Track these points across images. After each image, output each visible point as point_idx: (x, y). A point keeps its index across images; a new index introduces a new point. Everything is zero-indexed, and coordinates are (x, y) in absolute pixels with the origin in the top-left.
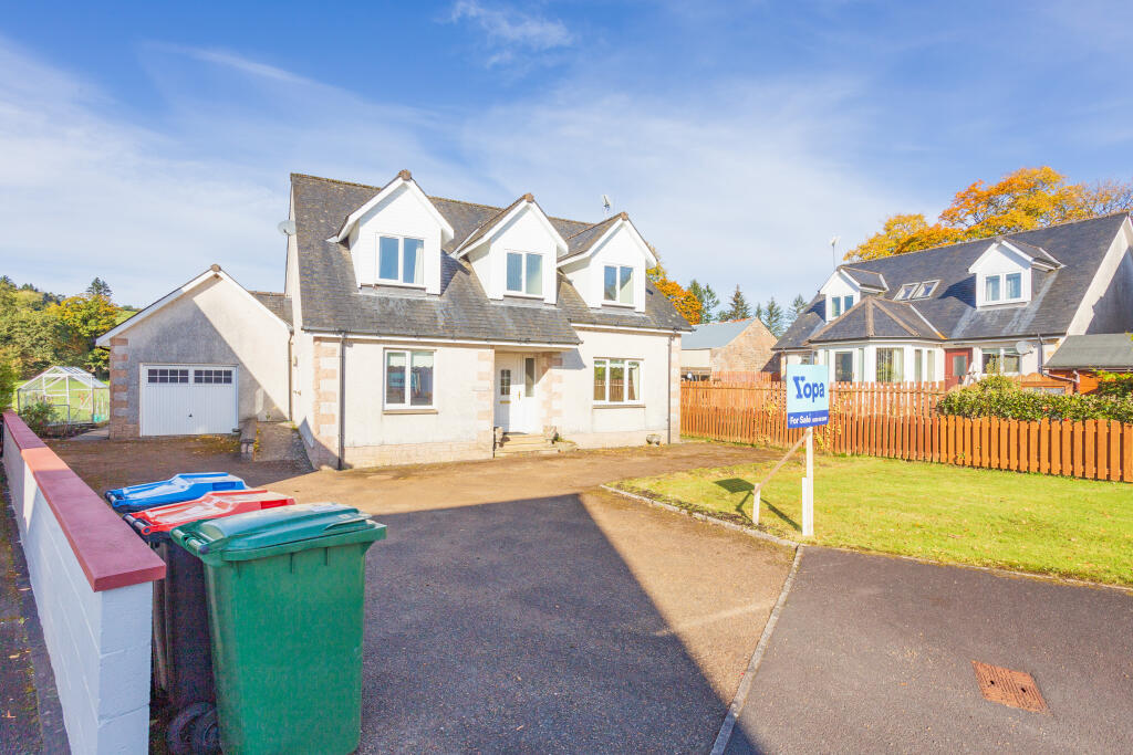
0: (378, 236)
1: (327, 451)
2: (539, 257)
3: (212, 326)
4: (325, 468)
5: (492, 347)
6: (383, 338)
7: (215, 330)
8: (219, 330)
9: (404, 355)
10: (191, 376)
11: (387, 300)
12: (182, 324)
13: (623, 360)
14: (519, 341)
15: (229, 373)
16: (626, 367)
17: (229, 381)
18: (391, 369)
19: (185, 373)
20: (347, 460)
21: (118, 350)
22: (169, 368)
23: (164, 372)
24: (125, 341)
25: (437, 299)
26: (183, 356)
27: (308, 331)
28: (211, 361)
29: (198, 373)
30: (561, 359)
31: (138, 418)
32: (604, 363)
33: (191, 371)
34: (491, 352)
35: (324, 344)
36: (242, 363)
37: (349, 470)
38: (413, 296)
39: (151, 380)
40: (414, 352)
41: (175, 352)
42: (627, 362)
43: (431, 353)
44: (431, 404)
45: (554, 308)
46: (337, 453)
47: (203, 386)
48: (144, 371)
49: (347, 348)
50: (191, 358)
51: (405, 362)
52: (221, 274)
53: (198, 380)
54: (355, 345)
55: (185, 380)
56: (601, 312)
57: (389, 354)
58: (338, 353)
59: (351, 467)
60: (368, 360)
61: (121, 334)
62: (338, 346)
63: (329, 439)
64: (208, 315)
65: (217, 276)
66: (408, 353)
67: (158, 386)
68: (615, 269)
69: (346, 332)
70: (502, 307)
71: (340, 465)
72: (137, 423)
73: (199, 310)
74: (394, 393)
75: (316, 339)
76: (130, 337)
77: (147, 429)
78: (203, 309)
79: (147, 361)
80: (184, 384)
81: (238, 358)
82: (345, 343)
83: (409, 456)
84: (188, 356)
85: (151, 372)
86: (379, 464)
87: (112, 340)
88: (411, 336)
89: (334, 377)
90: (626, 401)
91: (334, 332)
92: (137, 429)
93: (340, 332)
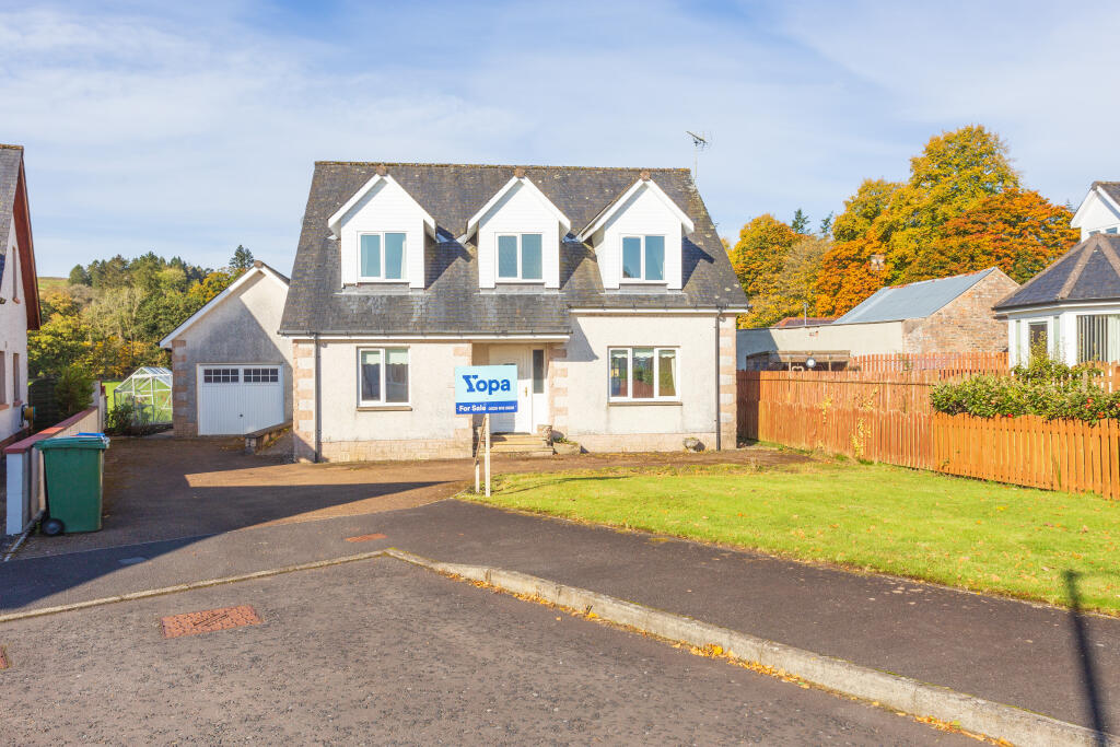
0: (359, 234)
1: (305, 445)
2: (538, 237)
3: (257, 323)
4: (303, 461)
5: (469, 341)
6: (353, 338)
7: (261, 328)
8: (264, 327)
9: (378, 353)
10: (241, 376)
11: (368, 298)
12: (232, 322)
13: (651, 349)
14: (495, 334)
15: (275, 372)
16: (656, 355)
17: (275, 379)
18: (365, 367)
19: (235, 372)
20: (324, 454)
21: (178, 351)
22: (222, 367)
23: (217, 372)
24: (183, 343)
25: (421, 293)
26: (233, 356)
27: (284, 334)
28: (257, 360)
29: (247, 372)
30: (565, 351)
31: (196, 418)
32: (626, 352)
33: (241, 369)
34: (468, 347)
35: (300, 346)
36: (286, 361)
37: (325, 463)
38: (395, 292)
39: (207, 380)
40: (388, 350)
41: (226, 352)
42: (656, 351)
43: (405, 350)
44: (407, 400)
45: (557, 293)
46: (314, 447)
47: (253, 386)
48: (200, 371)
49: (322, 349)
50: (240, 358)
51: (378, 359)
52: (264, 270)
53: (247, 380)
54: (329, 345)
55: (236, 380)
56: (618, 293)
57: (364, 353)
58: (314, 354)
59: (327, 460)
60: (341, 360)
61: (180, 335)
62: (312, 346)
63: (307, 434)
64: (254, 313)
65: (260, 272)
66: (382, 351)
67: (213, 386)
68: (639, 240)
69: (317, 334)
70: (492, 297)
71: (317, 458)
72: (195, 422)
73: (246, 308)
74: (370, 391)
75: (295, 341)
76: (189, 338)
77: (204, 429)
78: (249, 307)
79: (203, 362)
80: (235, 384)
81: (282, 356)
82: (318, 344)
83: (383, 452)
84: (237, 355)
85: (207, 372)
86: (354, 459)
87: (173, 341)
88: (380, 334)
89: (310, 376)
90: (657, 397)
91: (307, 334)
92: (196, 428)
93: (311, 334)
